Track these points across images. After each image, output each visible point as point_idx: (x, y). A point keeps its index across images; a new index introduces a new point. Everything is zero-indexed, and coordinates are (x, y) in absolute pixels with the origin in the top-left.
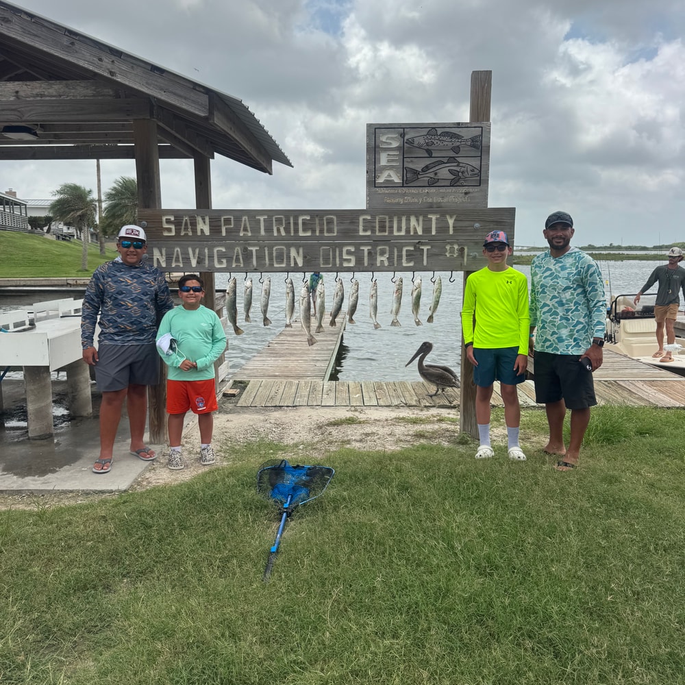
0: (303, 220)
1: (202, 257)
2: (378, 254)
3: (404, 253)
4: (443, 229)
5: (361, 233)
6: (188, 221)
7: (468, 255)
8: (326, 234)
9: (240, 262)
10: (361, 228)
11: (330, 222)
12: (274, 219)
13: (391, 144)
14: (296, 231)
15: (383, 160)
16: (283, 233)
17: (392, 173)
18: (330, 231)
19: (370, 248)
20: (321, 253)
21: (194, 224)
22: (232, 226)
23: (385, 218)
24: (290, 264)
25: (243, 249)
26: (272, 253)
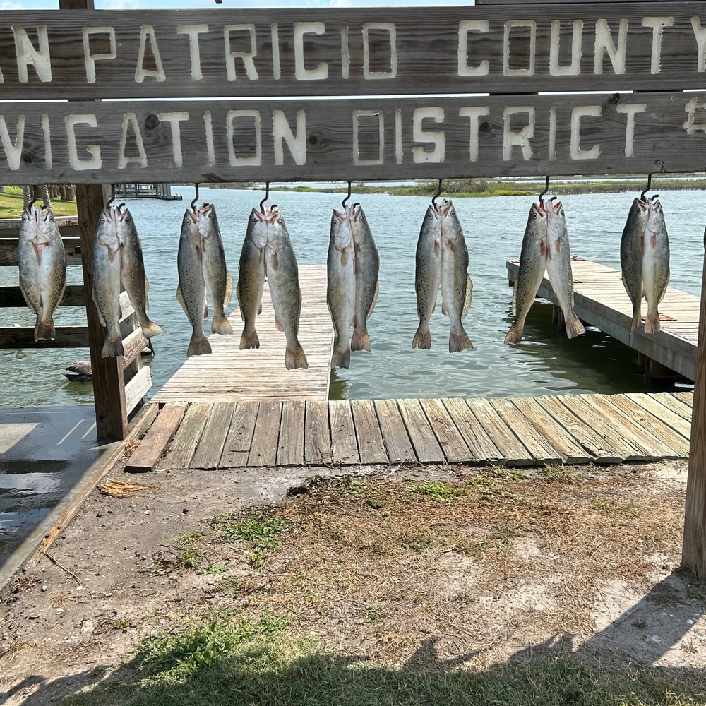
0: (305, 36)
1: (34, 144)
2: (506, 127)
3: (575, 126)
4: (680, 57)
5: (463, 71)
8: (368, 75)
9: (138, 155)
10: (462, 57)
11: (379, 43)
12: (227, 36)
14: (288, 66)
16: (252, 73)
18: (379, 64)
19: (484, 111)
20: (356, 130)
21: (9, 53)
22: (113, 56)
23: (527, 30)
24: (274, 160)
25: (144, 120)
26: (225, 131)
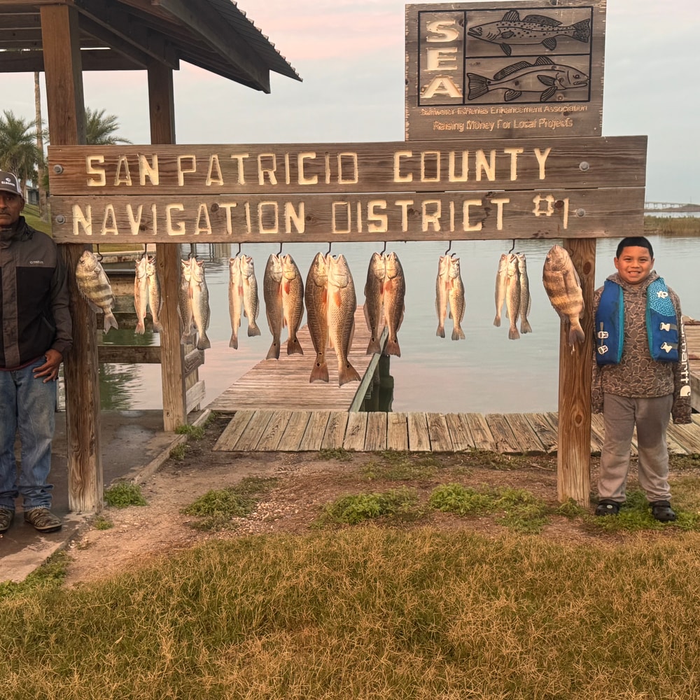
0: (304, 159)
1: (146, 220)
2: (424, 212)
3: (466, 211)
4: (528, 170)
5: (398, 179)
6: (127, 164)
7: (570, 213)
8: (341, 182)
9: (206, 227)
10: (397, 171)
11: (347, 163)
12: (259, 160)
13: (444, 36)
14: (294, 177)
15: (433, 61)
16: (274, 181)
17: (447, 82)
18: (348, 175)
19: (411, 203)
20: (334, 213)
21: (135, 168)
22: (194, 171)
23: (435, 156)
24: (285, 230)
25: (210, 207)
26: (257, 213)
